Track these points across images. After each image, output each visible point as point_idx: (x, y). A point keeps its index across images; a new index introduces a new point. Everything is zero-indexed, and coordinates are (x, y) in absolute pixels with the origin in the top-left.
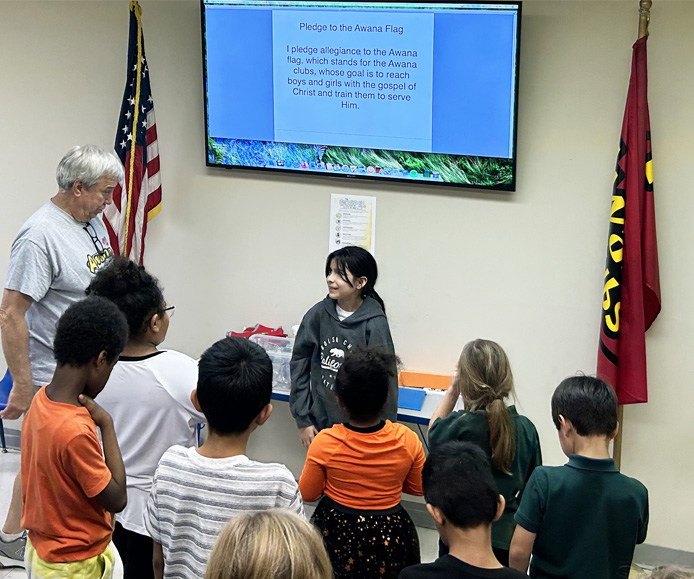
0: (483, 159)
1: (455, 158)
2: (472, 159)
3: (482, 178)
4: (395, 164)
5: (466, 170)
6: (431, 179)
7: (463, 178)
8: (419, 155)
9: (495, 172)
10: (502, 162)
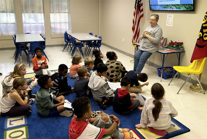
0: (188, 4)
1: (184, 5)
2: (186, 5)
3: (188, 9)
4: (175, 7)
5: (185, 7)
6: (180, 10)
7: (185, 9)
8: (178, 5)
9: (190, 7)
10: (191, 5)
